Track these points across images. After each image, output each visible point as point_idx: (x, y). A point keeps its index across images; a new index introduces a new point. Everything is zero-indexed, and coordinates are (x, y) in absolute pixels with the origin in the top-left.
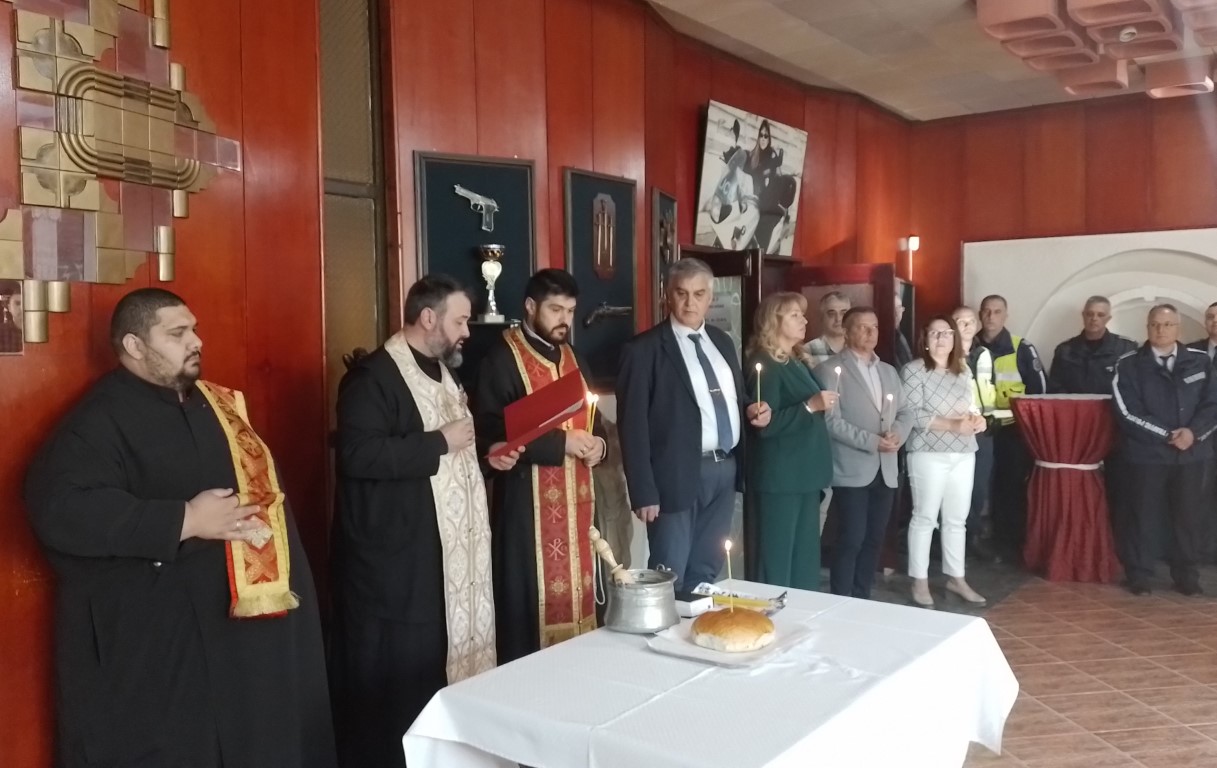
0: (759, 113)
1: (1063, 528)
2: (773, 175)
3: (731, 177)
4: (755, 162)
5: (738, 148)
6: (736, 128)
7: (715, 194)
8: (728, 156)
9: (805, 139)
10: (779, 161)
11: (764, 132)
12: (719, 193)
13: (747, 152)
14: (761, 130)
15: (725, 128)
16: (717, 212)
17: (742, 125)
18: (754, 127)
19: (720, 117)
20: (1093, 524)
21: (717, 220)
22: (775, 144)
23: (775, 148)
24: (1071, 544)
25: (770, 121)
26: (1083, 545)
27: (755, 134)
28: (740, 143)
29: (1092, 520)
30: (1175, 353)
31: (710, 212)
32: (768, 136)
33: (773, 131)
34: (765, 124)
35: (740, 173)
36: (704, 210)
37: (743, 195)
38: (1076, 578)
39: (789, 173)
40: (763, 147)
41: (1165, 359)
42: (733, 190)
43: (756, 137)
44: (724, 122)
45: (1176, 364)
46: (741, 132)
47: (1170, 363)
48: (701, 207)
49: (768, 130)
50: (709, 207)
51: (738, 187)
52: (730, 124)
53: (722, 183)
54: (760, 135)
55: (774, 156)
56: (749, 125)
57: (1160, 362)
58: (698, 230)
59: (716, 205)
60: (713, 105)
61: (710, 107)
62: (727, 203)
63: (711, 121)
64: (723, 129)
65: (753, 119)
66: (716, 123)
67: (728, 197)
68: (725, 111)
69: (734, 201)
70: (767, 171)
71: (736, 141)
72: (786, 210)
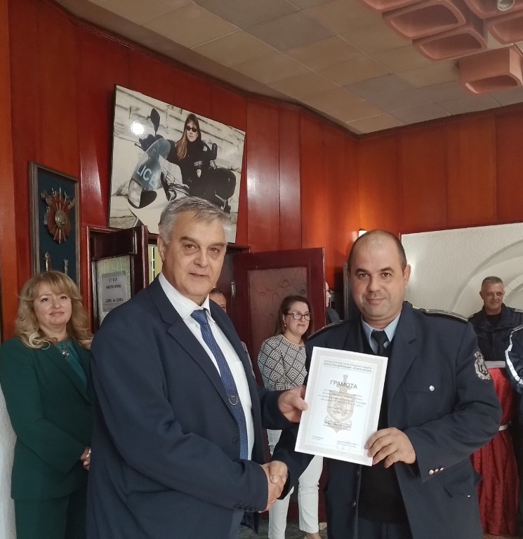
0: (183, 107)
3: (152, 164)
4: (182, 153)
5: (159, 137)
6: (155, 118)
7: (132, 179)
8: (146, 143)
9: (243, 138)
10: (212, 154)
11: (191, 125)
12: (138, 178)
13: (171, 142)
14: (187, 122)
15: (139, 116)
16: (136, 197)
17: (161, 115)
18: (179, 119)
19: (125, 98)
21: (138, 204)
23: (206, 142)
27: (181, 127)
28: (160, 132)
31: (127, 196)
32: (197, 130)
33: (201, 125)
34: (191, 118)
35: (163, 162)
36: (119, 194)
37: (169, 182)
40: (192, 140)
42: (156, 177)
44: (138, 109)
46: (161, 122)
48: (114, 190)
49: (197, 124)
50: (125, 191)
53: (141, 170)
54: (187, 128)
55: (205, 149)
56: (171, 116)
58: (113, 213)
59: (134, 189)
60: (123, 92)
61: (117, 93)
62: (150, 189)
63: (119, 106)
64: (137, 117)
65: (176, 111)
66: (126, 109)
67: (150, 183)
68: (138, 99)
69: (159, 188)
70: (199, 163)
71: (156, 130)
72: (225, 201)
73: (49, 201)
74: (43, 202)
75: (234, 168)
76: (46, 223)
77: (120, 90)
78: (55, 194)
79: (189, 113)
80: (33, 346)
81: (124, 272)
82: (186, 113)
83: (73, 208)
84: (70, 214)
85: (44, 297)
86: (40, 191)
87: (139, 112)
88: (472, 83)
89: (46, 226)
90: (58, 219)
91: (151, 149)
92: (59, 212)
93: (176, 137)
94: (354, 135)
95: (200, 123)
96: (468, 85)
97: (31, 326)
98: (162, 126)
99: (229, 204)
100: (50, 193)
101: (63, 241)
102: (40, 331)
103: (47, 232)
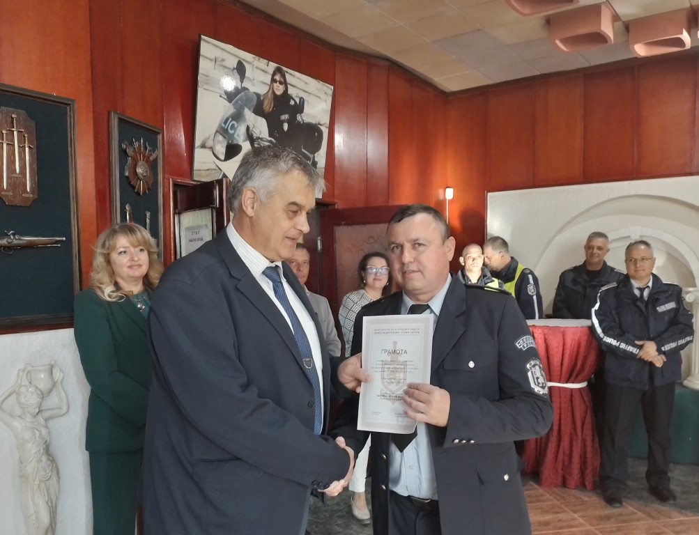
0: (269, 58)
1: (553, 439)
2: (292, 121)
3: (238, 116)
4: (268, 106)
5: (245, 89)
6: (240, 69)
7: (217, 132)
9: (331, 92)
10: (300, 108)
11: (278, 77)
12: (223, 131)
13: (258, 95)
14: (274, 74)
15: (225, 67)
16: (221, 150)
17: (248, 67)
18: (265, 72)
19: (210, 49)
20: (580, 438)
21: (222, 157)
22: (291, 91)
23: (294, 96)
24: (561, 453)
25: (284, 69)
26: (571, 456)
27: (268, 79)
28: (245, 85)
29: (579, 432)
30: (650, 284)
31: (211, 148)
32: (284, 83)
33: (288, 78)
34: (278, 70)
35: (249, 115)
36: (203, 146)
37: (255, 136)
38: (564, 484)
39: (313, 122)
40: (279, 93)
41: (641, 290)
42: (241, 130)
43: (269, 83)
44: (223, 60)
45: (650, 295)
46: (247, 74)
47: (646, 293)
48: (198, 143)
49: (284, 77)
50: (210, 143)
51: (248, 128)
52: (233, 63)
53: (226, 122)
54: (273, 80)
55: (292, 103)
56: (257, 68)
57: (637, 292)
58: (196, 165)
59: (219, 142)
60: (208, 42)
61: (202, 43)
62: (235, 142)
63: (203, 56)
64: (222, 68)
65: (262, 63)
66: (211, 60)
67: (235, 136)
68: (223, 49)
69: (244, 141)
70: (285, 117)
71: (242, 82)
72: (311, 156)
73: (130, 151)
74: (123, 153)
75: (321, 123)
76: (127, 174)
77: (204, 40)
78: (136, 144)
79: (276, 65)
80: (109, 299)
81: (206, 225)
82: (273, 66)
83: (156, 160)
84: (153, 166)
85: (122, 250)
86: (120, 142)
87: (225, 63)
88: (562, 41)
89: (127, 177)
90: (139, 170)
91: (237, 102)
92: (140, 163)
93: (262, 90)
94: (443, 92)
95: (288, 76)
96: (558, 42)
97: (106, 279)
98: (248, 78)
99: (316, 159)
100: (131, 144)
101: (144, 192)
102: (116, 284)
103: (127, 184)
